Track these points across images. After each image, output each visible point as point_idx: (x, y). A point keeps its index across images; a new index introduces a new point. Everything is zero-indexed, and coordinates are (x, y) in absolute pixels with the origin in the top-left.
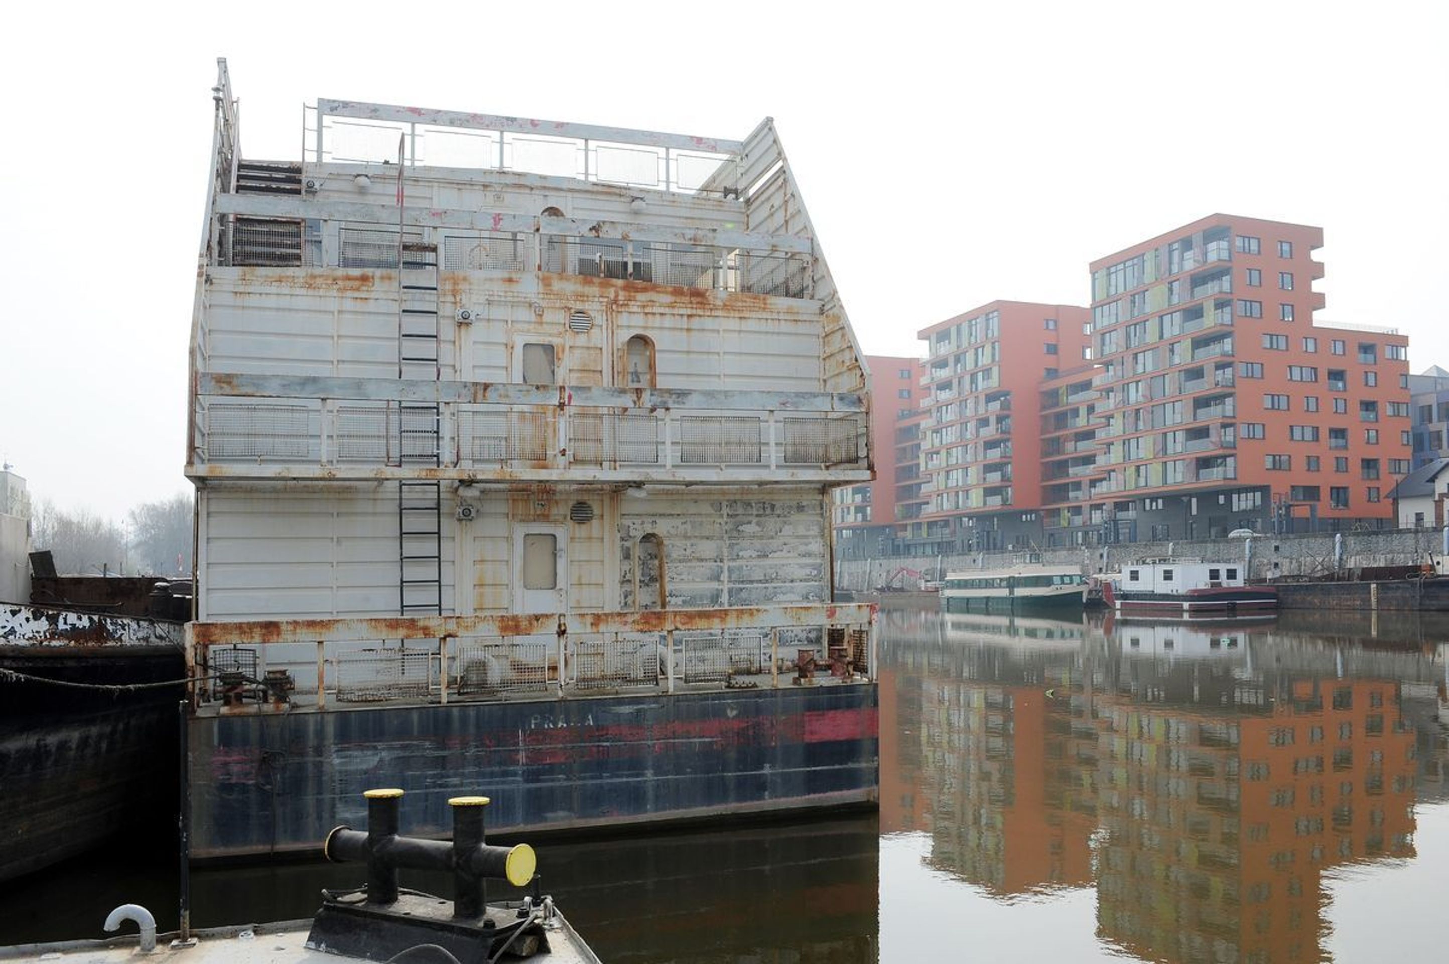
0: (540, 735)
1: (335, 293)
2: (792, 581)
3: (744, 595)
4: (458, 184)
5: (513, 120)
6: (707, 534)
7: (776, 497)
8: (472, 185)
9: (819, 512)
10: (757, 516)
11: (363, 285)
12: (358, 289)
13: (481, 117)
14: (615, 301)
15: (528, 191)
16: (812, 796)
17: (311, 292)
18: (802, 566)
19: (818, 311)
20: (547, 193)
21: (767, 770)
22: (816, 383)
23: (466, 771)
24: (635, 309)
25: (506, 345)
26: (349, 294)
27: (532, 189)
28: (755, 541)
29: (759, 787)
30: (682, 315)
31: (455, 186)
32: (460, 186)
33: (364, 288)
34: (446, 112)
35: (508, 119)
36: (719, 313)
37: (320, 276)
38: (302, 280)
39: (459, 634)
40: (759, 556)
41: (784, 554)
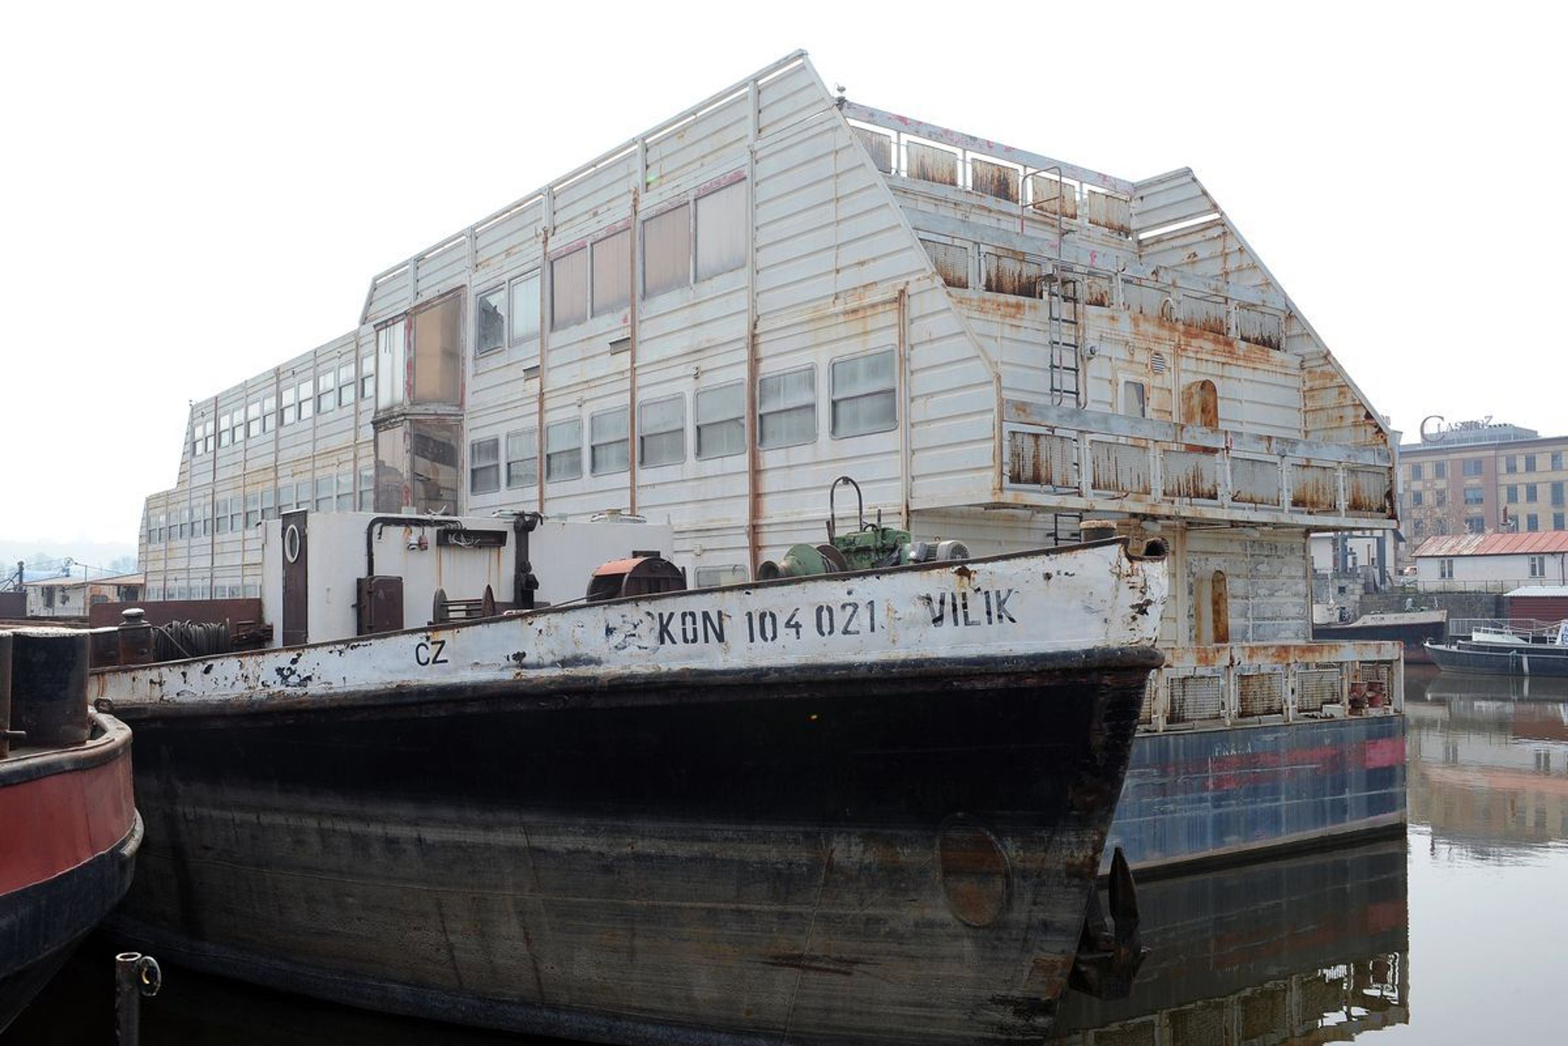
0: (1221, 763)
1: (998, 319)
2: (1287, 619)
3: (1261, 631)
4: (936, 199)
5: (974, 139)
6: (1237, 573)
7: (1278, 539)
8: (946, 202)
9: (1302, 554)
10: (1267, 556)
11: (1017, 313)
12: (1014, 317)
13: (952, 133)
14: (1179, 346)
15: (986, 213)
16: (1371, 818)
17: (982, 316)
18: (1294, 605)
19: (1298, 366)
20: (1001, 217)
21: (1347, 795)
22: (1297, 432)
23: (1177, 798)
24: (1191, 354)
25: (1110, 381)
26: (1008, 320)
27: (990, 211)
28: (1268, 581)
29: (1340, 811)
30: (1218, 362)
31: (933, 201)
32: (937, 202)
33: (1018, 316)
34: (926, 125)
35: (971, 138)
36: (1241, 363)
37: (989, 301)
38: (975, 303)
39: (1174, 665)
40: (1269, 595)
41: (1283, 593)
